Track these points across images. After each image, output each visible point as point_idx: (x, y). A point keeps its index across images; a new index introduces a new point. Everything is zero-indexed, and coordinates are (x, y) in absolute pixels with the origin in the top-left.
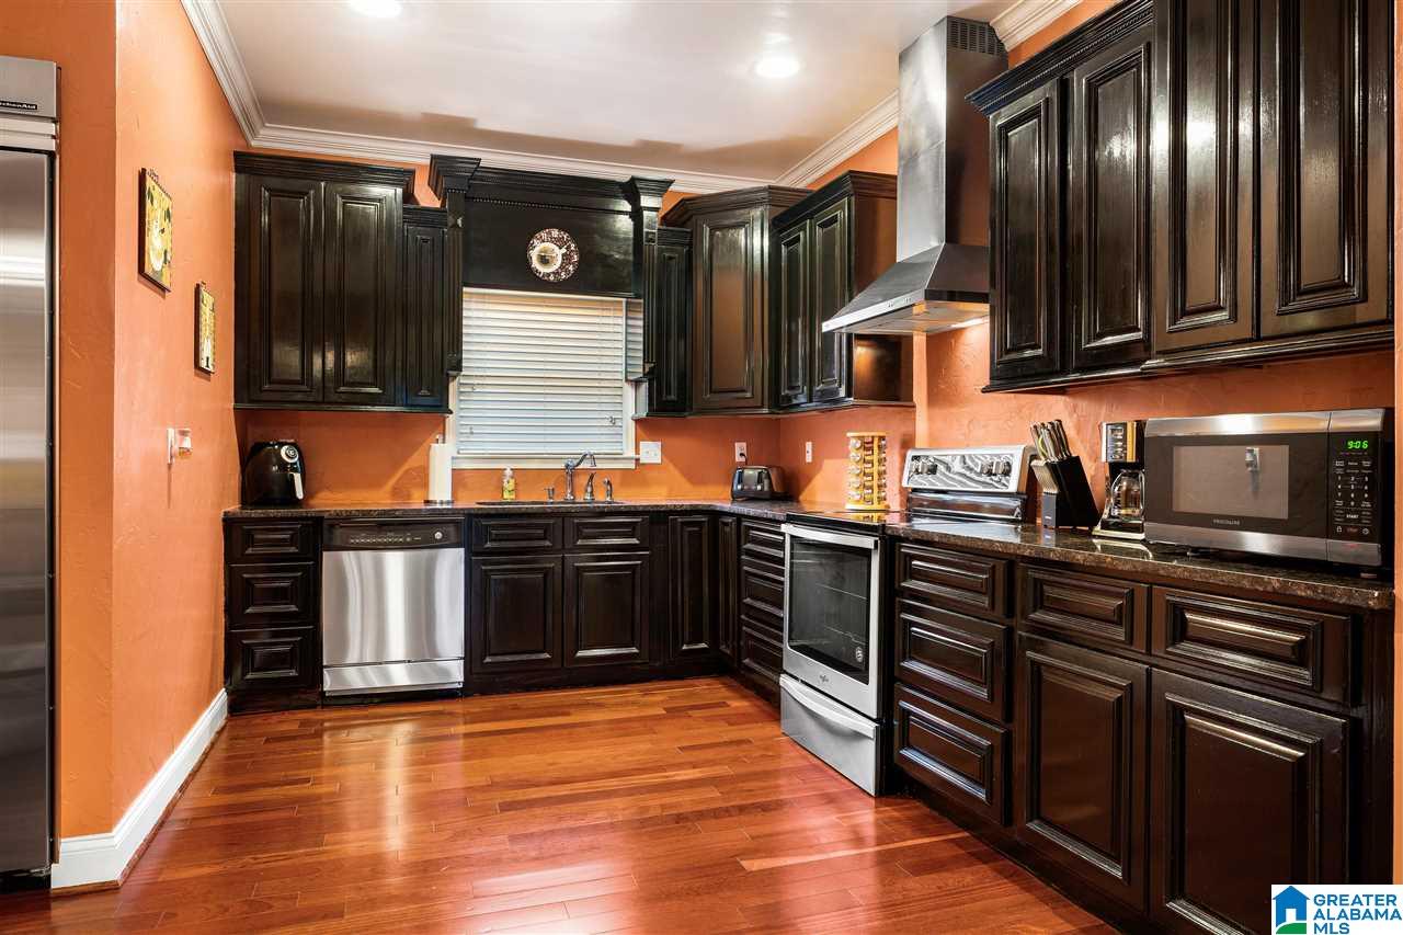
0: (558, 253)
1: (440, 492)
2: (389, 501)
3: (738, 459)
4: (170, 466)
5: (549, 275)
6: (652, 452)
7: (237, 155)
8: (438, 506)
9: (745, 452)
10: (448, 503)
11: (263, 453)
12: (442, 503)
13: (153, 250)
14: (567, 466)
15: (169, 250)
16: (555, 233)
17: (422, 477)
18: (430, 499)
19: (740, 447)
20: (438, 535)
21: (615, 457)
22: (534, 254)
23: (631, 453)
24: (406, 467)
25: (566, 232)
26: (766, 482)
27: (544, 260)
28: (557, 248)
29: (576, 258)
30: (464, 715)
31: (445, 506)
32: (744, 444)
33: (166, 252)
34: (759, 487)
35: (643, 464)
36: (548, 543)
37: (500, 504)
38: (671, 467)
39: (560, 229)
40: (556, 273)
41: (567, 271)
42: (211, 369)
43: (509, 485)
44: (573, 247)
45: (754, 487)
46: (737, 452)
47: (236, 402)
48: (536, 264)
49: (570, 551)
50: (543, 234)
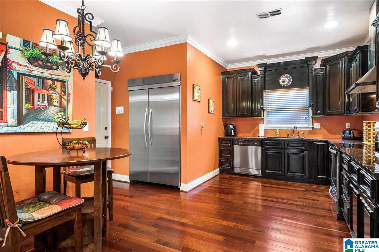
0: (287, 79)
1: (261, 134)
2: (252, 136)
3: (347, 127)
4: (201, 129)
5: (285, 85)
6: (317, 126)
7: (222, 72)
8: (260, 138)
9: (350, 125)
10: (263, 137)
11: (227, 126)
12: (261, 137)
13: (196, 96)
14: (292, 129)
15: (200, 95)
16: (286, 75)
17: (258, 131)
18: (259, 136)
19: (348, 124)
20: (256, 143)
21: (306, 127)
22: (281, 81)
23: (311, 126)
24: (256, 129)
25: (289, 74)
26: (352, 134)
27: (283, 82)
28: (286, 78)
29: (291, 80)
30: (262, 182)
31: (262, 138)
32: (350, 123)
33: (199, 96)
34: (349, 136)
35: (315, 129)
36: (280, 147)
37: (275, 137)
38: (324, 130)
39: (287, 74)
40: (287, 84)
41: (289, 83)
42: (213, 112)
43: (278, 133)
44: (291, 77)
45: (348, 136)
46: (347, 125)
47: (222, 117)
48: (281, 83)
49: (286, 149)
50: (283, 76)
